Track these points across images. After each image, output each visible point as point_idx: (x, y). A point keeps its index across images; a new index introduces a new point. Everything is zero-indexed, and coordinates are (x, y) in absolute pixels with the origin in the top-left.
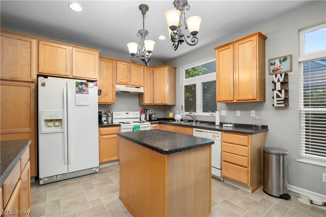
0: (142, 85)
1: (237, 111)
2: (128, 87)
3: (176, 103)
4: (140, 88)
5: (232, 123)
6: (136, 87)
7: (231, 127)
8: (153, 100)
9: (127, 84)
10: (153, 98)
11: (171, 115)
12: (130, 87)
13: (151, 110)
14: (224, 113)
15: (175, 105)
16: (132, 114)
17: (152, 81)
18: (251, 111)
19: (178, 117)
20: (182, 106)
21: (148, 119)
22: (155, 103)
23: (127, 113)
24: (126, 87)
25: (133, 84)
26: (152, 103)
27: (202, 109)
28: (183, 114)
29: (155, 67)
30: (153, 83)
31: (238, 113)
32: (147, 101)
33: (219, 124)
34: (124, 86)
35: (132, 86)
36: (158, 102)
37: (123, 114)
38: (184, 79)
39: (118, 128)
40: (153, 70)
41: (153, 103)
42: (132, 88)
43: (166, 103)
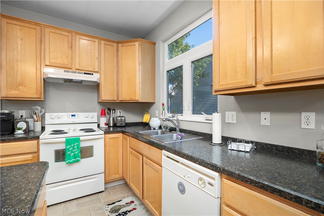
0: (97, 70)
1: (262, 113)
2: (69, 72)
3: (155, 99)
4: (93, 74)
5: (250, 140)
6: (85, 73)
7: (247, 152)
8: (118, 95)
9: (67, 68)
10: (118, 91)
11: (146, 118)
12: (72, 72)
13: (119, 111)
14: (232, 116)
15: (154, 103)
16: (81, 117)
17: (115, 64)
18: (304, 114)
19: (155, 122)
20: (163, 105)
21: (113, 124)
22: (120, 99)
23: (72, 116)
24: (65, 71)
25: (78, 68)
26: (115, 99)
27: (191, 108)
28: (164, 117)
29: (122, 42)
30: (118, 67)
31: (265, 118)
32: (106, 95)
33: (220, 142)
34: (62, 71)
35: (77, 71)
36: (125, 96)
37: (65, 117)
38: (167, 60)
39: (36, 142)
40: (118, 47)
41: (118, 98)
42: (77, 74)
43: (137, 99)
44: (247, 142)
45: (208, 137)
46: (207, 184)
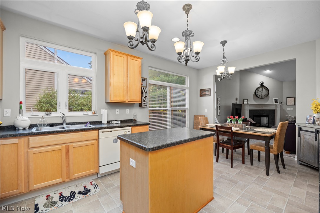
5: (113, 120)
20: (21, 103)
31: (117, 111)
38: (25, 57)
44: (118, 121)
45: (100, 123)
46: (128, 132)
